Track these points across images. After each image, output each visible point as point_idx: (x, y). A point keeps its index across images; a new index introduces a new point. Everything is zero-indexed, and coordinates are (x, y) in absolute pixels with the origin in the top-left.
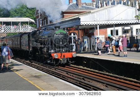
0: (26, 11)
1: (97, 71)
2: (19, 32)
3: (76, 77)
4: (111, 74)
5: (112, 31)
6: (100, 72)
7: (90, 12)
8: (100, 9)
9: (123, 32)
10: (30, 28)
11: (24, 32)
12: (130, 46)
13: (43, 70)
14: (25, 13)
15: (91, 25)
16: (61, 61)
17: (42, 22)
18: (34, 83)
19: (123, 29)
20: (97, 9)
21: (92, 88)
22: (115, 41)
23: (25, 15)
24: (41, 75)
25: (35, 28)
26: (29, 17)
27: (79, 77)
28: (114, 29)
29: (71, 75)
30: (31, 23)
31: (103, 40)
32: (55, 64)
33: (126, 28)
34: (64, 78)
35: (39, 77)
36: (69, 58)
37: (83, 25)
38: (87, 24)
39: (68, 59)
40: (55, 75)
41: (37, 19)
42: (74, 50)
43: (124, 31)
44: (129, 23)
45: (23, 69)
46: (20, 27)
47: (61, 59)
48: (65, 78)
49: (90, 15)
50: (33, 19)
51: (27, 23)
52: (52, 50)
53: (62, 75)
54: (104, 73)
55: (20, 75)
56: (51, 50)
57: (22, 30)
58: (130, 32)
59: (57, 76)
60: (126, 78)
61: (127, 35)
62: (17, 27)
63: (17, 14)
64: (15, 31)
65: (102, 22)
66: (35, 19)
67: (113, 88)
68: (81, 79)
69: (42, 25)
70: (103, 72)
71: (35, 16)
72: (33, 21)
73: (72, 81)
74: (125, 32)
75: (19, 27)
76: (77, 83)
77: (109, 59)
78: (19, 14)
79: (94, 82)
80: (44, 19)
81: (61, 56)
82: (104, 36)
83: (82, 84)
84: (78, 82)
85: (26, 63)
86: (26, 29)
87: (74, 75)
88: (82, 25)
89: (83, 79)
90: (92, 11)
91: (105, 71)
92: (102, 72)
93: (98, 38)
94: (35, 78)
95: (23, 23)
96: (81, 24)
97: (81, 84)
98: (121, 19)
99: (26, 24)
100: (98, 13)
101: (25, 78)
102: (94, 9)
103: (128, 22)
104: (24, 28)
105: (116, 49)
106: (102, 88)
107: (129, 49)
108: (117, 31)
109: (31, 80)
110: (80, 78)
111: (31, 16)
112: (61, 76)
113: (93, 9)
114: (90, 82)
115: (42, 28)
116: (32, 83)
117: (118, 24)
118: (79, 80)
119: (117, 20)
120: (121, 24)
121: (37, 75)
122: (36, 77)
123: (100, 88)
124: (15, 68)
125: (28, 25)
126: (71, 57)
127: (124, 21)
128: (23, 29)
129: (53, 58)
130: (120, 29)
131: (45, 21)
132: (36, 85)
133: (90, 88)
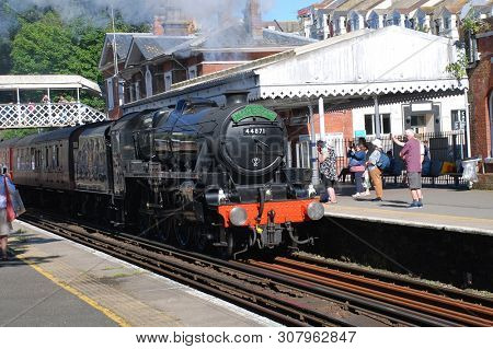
0: (68, 51)
1: (318, 258)
2: (47, 125)
3: (245, 280)
4: (368, 269)
5: (368, 119)
6: (330, 261)
7: (291, 55)
8: (327, 42)
9: (407, 121)
10: (84, 109)
11: (62, 125)
12: (430, 168)
13: (130, 255)
14: (66, 57)
15: (296, 99)
16: (259, 236)
17: (127, 91)
18: (99, 304)
19: (407, 111)
20: (318, 44)
21: (302, 318)
22: (382, 152)
23: (66, 66)
24: (124, 276)
25: (102, 111)
26: (79, 73)
27: (258, 280)
28: (377, 110)
29: (228, 274)
30: (87, 95)
31: (340, 152)
32: (235, 250)
33: (417, 107)
34: (206, 283)
35: (118, 283)
36: (293, 224)
37: (268, 98)
38: (282, 97)
39: (289, 229)
40: (173, 274)
41: (109, 80)
42: (311, 190)
43: (409, 118)
44: (428, 90)
45: (60, 254)
46: (50, 107)
47: (260, 230)
48: (209, 285)
49: (292, 64)
50: (93, 79)
51: (70, 93)
52: (221, 192)
53: (198, 274)
54: (344, 264)
55: (49, 276)
56: (216, 191)
57: (54, 117)
58: (431, 122)
59: (179, 276)
60: (418, 280)
61: (423, 130)
62: (38, 108)
63: (37, 61)
64: (31, 123)
65: (334, 87)
66: (100, 81)
67: (375, 315)
68: (263, 286)
69: (127, 99)
70: (340, 259)
71: (100, 70)
72: (94, 86)
73: (232, 292)
74: (414, 120)
75: (46, 108)
76: (252, 301)
77: (361, 217)
78: (45, 63)
79: (309, 296)
80: (134, 80)
81: (260, 216)
82: (341, 137)
83: (268, 303)
84: (254, 298)
85: (70, 234)
86: (68, 114)
87: (240, 274)
88: (264, 97)
89: (272, 287)
90: (299, 50)
91: (346, 256)
92: (336, 262)
93: (321, 144)
94: (102, 286)
95: (57, 93)
96: (262, 96)
97: (263, 304)
98: (398, 77)
99: (69, 97)
100: (319, 57)
101: (68, 288)
102: (307, 42)
103: (423, 87)
104: (61, 111)
105: (383, 181)
106: (337, 316)
107: (428, 181)
108: (387, 120)
109: (89, 294)
110: (260, 284)
111: (84, 69)
112: (195, 276)
113: (302, 43)
114: (294, 296)
115: (124, 108)
116: (91, 303)
117: (390, 93)
118: (257, 289)
119: (387, 82)
120: (399, 92)
121: (109, 276)
122: (105, 281)
123: (330, 315)
124: (33, 251)
125: (76, 99)
126: (301, 219)
127: (411, 84)
128: (57, 116)
129: (227, 225)
130: (396, 111)
131: (137, 84)
132: (105, 311)
133: (297, 317)
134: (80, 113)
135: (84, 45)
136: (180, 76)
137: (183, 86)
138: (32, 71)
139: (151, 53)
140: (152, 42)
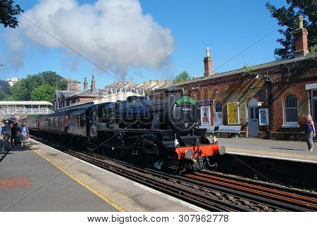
2: (39, 114)
8: (112, 95)
14: (44, 97)
17: (60, 106)
20: (110, 95)
25: (53, 111)
30: (49, 106)
39: (208, 159)
41: (55, 103)
45: (41, 147)
47: (195, 160)
50: (51, 102)
51: (45, 106)
55: (38, 153)
57: (40, 112)
62: (37, 110)
63: (37, 97)
64: (35, 113)
66: (53, 103)
69: (60, 108)
71: (53, 100)
72: (51, 104)
75: (39, 109)
78: (39, 98)
81: (195, 153)
86: (44, 111)
95: (41, 106)
102: (107, 95)
115: (59, 110)
122: (52, 155)
124: (34, 146)
126: (212, 155)
128: (42, 112)
129: (179, 158)
131: (62, 104)
134: (47, 111)
135: (49, 94)
136: (74, 102)
137: (74, 104)
138: (36, 100)
139: (66, 96)
140: (67, 93)
